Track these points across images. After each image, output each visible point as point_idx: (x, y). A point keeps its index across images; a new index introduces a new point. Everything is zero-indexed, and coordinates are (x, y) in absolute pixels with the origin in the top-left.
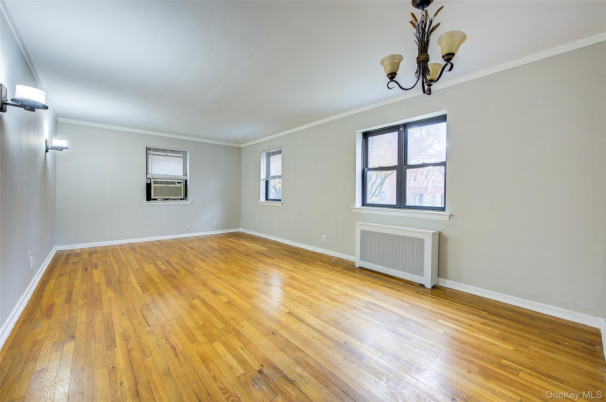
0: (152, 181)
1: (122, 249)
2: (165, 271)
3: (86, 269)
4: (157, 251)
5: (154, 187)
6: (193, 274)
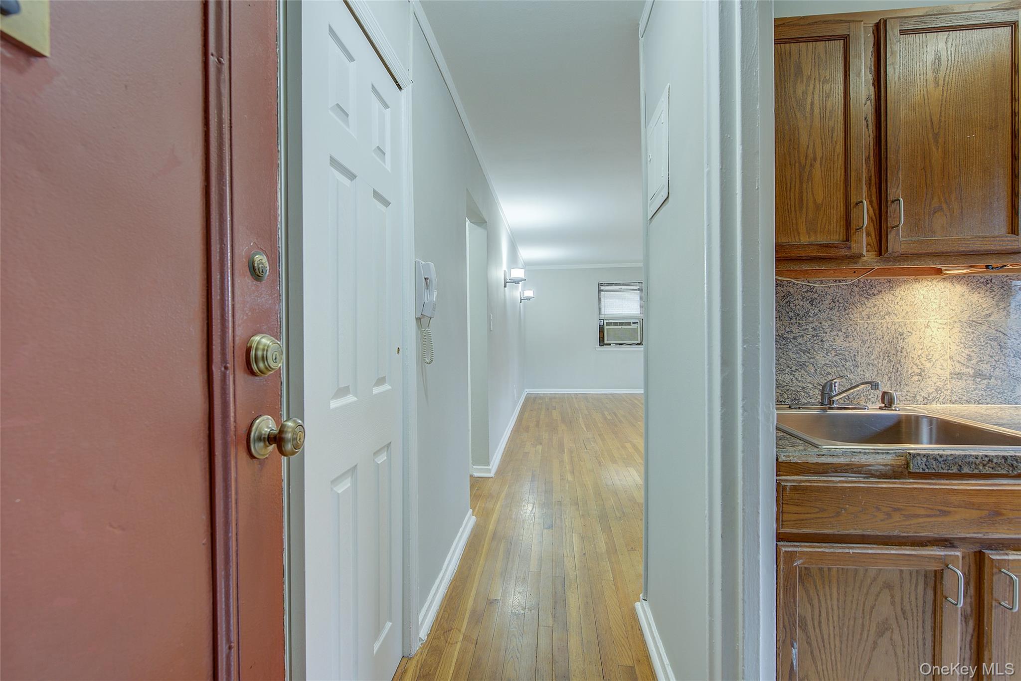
0: (605, 321)
1: (576, 398)
2: (609, 420)
3: (548, 409)
4: (607, 403)
5: (607, 329)
6: (635, 426)
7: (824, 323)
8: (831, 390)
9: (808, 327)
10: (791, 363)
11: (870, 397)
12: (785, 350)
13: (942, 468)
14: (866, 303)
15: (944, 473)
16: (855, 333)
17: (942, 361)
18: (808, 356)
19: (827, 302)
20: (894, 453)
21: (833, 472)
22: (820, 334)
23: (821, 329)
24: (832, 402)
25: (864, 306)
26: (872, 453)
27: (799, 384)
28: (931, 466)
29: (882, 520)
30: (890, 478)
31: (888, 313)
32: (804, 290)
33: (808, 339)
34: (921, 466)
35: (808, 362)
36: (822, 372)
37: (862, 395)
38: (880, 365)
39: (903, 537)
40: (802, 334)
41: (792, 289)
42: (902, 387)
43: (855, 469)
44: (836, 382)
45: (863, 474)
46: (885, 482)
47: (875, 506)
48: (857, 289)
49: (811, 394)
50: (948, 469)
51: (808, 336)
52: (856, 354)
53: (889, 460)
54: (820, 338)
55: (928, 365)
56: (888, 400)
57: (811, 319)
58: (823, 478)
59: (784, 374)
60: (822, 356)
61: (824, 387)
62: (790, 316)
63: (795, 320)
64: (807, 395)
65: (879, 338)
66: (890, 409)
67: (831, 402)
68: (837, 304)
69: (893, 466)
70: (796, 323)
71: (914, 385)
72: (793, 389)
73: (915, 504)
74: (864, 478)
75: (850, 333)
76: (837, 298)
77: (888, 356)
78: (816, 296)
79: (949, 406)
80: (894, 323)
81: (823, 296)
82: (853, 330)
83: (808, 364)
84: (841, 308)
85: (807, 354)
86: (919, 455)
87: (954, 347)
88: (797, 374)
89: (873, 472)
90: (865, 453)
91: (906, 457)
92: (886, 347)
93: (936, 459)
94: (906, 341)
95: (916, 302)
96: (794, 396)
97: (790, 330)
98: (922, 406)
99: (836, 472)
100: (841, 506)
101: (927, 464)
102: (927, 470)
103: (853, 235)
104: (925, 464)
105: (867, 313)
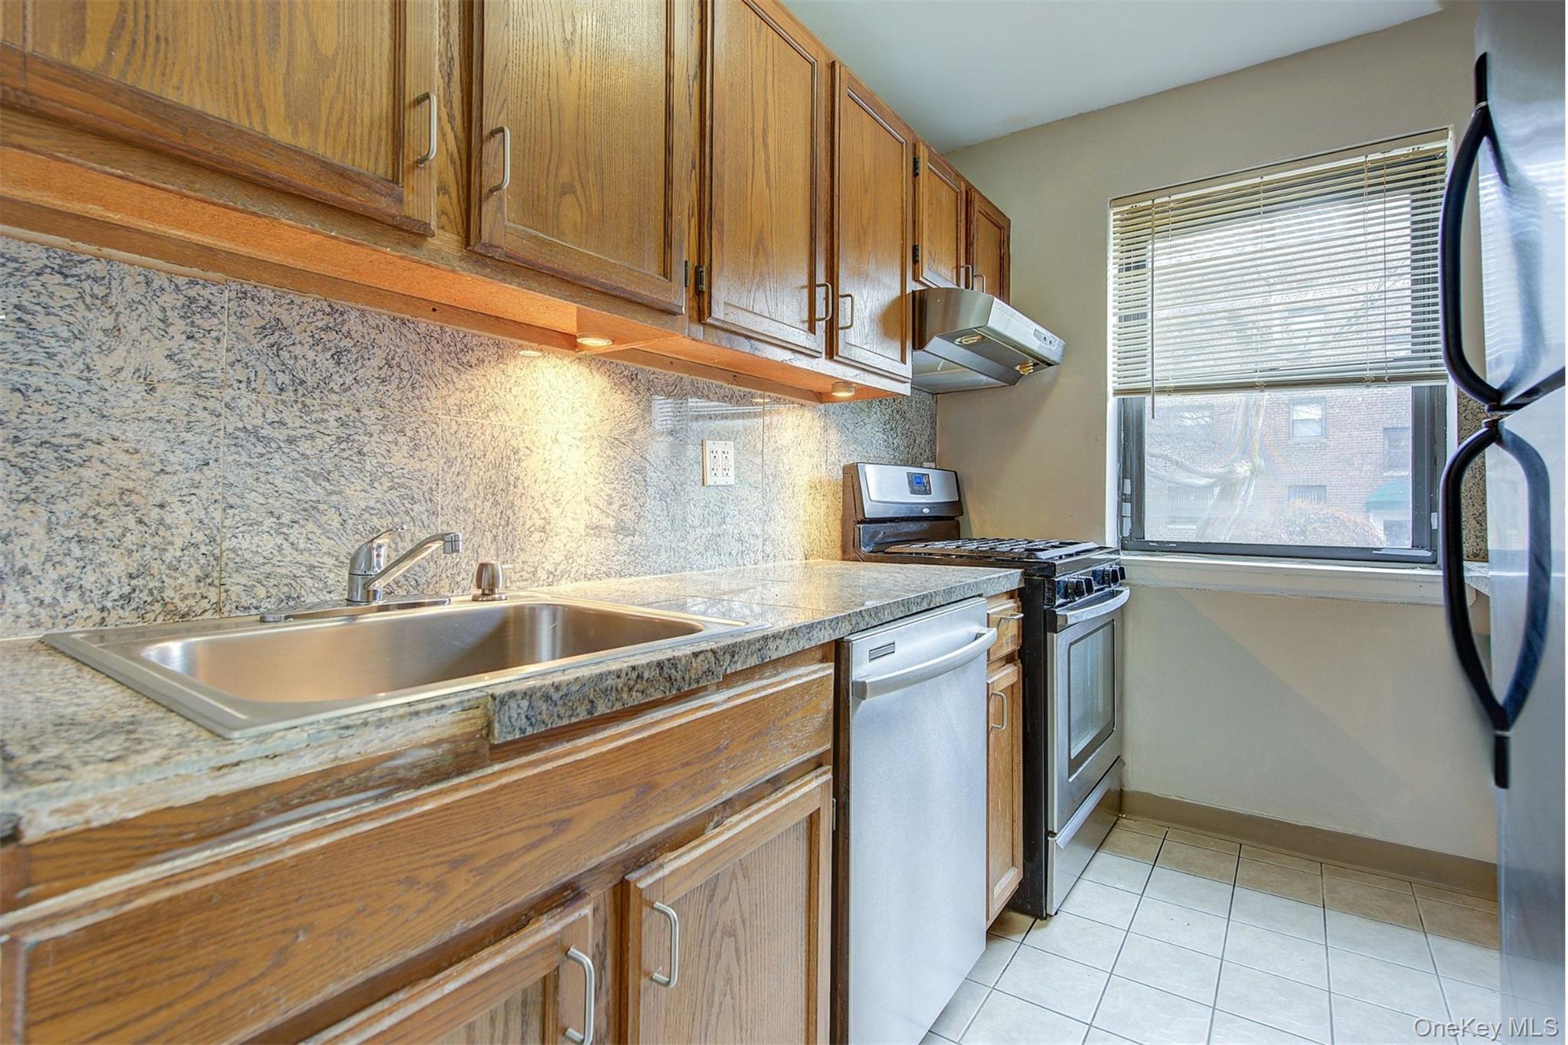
7: (365, 411)
8: (369, 566)
9: (326, 417)
10: (278, 504)
11: (459, 579)
12: (262, 468)
13: (559, 716)
14: (455, 380)
15: (565, 726)
16: (433, 441)
17: (575, 505)
18: (324, 488)
19: (375, 362)
20: (458, 703)
21: (274, 812)
22: (356, 437)
23: (360, 425)
24: (371, 593)
25: (451, 386)
26: (402, 717)
27: (300, 558)
28: (539, 717)
29: (420, 911)
30: (447, 776)
31: (495, 408)
32: (320, 324)
33: (326, 446)
34: (517, 724)
35: (325, 503)
36: (360, 527)
37: (444, 575)
38: (478, 511)
39: (477, 927)
40: (311, 431)
41: (285, 312)
42: (516, 554)
43: (347, 782)
44: (380, 546)
45: (372, 788)
46: (432, 795)
47: (402, 877)
48: (438, 347)
49: (330, 582)
50: (570, 716)
51: (327, 439)
52: (434, 486)
53: (445, 725)
54: (355, 445)
55: (555, 511)
56: (487, 581)
57: (334, 397)
58: (234, 845)
59: (257, 534)
60: (359, 488)
61: (354, 560)
62: (279, 382)
63: (291, 394)
64: (321, 585)
65: (478, 455)
66: (490, 598)
67: (370, 595)
68: (397, 371)
69: (455, 742)
70: (296, 402)
71: (534, 550)
72: (283, 571)
73: (501, 828)
74: (376, 798)
75: (423, 440)
76: (397, 359)
77: (493, 494)
78: (347, 343)
79: (583, 584)
80: (503, 427)
81: (366, 348)
82: (429, 433)
83: (326, 507)
84: (405, 382)
85: (324, 484)
86: (512, 695)
87: (591, 481)
88: (294, 533)
89: (402, 774)
90: (380, 724)
91: (485, 707)
92: (489, 474)
93: (547, 698)
94: (523, 464)
95: (538, 394)
96: (286, 589)
97: (277, 419)
98: (545, 589)
99: (287, 807)
100: (293, 923)
101: (531, 714)
102: (529, 731)
103: (409, 172)
104: (527, 716)
105: (458, 402)
